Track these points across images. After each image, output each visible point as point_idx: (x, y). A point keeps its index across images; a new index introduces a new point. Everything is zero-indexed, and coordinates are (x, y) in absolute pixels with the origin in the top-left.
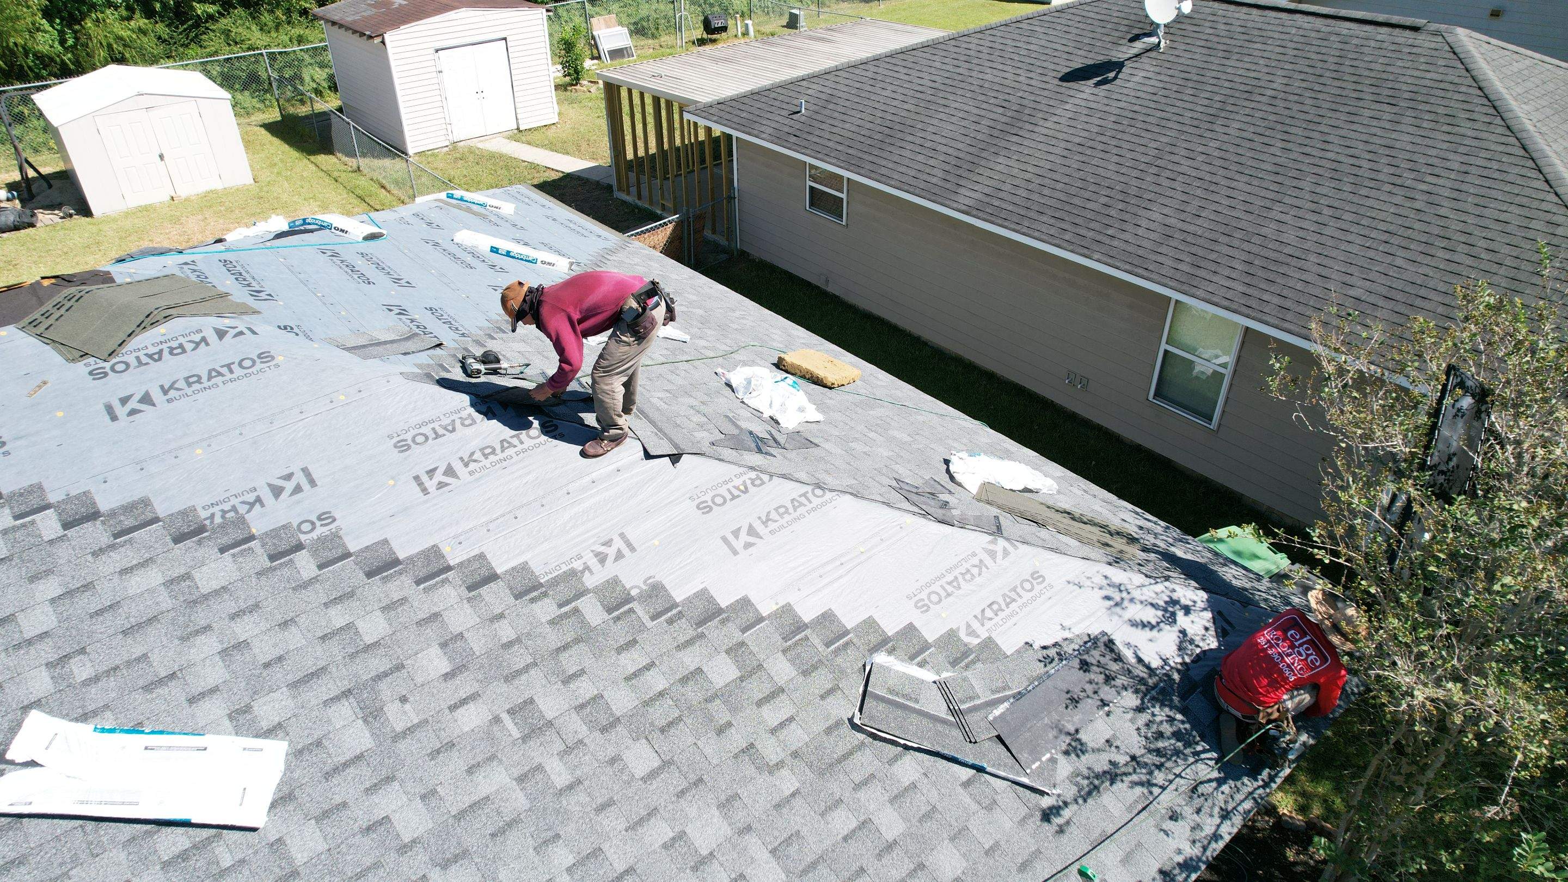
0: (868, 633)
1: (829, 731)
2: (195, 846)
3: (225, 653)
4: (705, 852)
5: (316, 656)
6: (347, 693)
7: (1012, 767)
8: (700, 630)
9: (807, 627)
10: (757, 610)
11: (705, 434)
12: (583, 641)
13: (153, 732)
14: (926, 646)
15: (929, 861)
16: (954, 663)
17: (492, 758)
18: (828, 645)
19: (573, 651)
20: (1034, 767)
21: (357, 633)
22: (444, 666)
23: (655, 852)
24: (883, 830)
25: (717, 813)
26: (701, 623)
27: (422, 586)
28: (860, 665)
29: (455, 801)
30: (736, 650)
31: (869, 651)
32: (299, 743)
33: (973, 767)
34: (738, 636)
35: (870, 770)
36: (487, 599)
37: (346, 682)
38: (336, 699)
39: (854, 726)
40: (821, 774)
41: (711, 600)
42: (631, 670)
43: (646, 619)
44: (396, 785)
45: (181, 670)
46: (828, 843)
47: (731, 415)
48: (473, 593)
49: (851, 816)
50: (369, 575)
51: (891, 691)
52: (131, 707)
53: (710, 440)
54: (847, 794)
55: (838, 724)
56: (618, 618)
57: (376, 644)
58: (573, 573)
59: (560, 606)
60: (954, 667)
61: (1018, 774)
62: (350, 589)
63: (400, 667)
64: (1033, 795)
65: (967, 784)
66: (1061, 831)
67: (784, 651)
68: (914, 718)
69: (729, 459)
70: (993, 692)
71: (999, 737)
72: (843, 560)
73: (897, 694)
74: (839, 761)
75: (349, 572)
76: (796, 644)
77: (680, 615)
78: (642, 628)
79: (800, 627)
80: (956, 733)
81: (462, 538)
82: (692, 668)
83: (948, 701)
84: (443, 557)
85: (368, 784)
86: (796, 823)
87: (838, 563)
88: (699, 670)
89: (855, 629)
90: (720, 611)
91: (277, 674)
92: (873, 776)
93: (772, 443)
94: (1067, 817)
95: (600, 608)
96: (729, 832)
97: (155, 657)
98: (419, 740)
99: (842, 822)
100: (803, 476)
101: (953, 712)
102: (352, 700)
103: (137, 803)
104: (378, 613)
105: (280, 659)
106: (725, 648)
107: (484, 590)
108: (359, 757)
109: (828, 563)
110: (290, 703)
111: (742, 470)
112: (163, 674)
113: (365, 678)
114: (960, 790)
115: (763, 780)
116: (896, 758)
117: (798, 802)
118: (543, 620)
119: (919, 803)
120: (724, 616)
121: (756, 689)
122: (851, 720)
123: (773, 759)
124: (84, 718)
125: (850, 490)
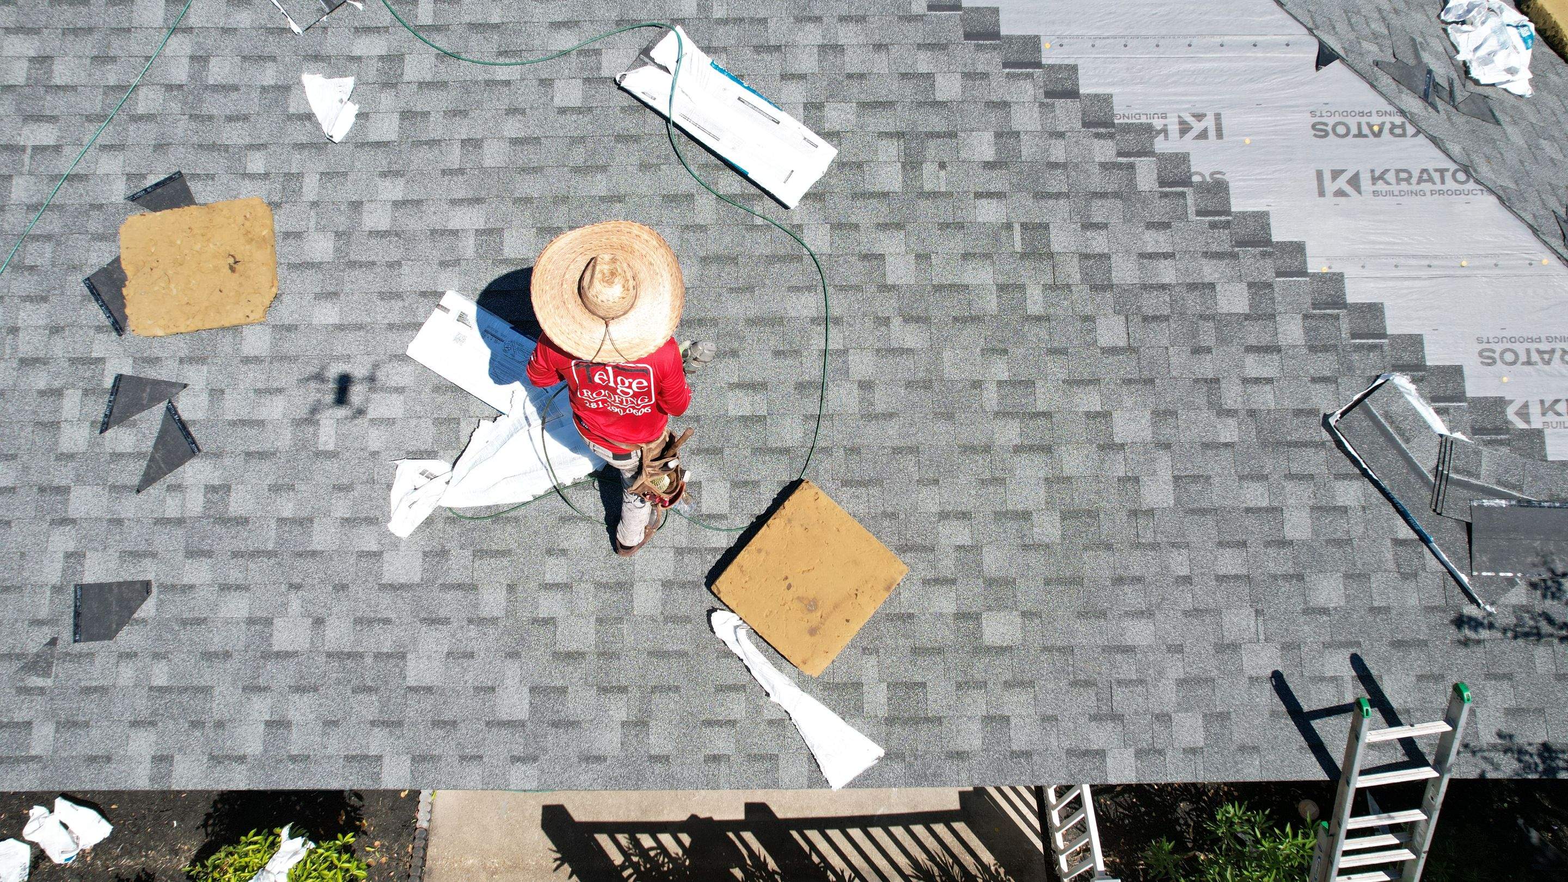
0: (1405, 350)
1: (1298, 413)
2: (742, 195)
3: (823, 48)
4: (1117, 440)
5: (891, 89)
6: (900, 135)
7: (1460, 559)
8: (1236, 249)
9: (1346, 308)
10: (1305, 262)
11: (1374, 48)
12: (1121, 199)
13: (748, 88)
14: (1461, 397)
15: (1312, 578)
16: (1476, 431)
17: (987, 256)
18: (1354, 336)
19: (1108, 203)
20: (1484, 574)
21: (933, 85)
22: (989, 154)
23: (1076, 413)
24: (1287, 528)
25: (1148, 416)
26: (1242, 243)
27: (1007, 70)
28: (1374, 374)
29: (941, 274)
30: (1259, 288)
31: (1393, 366)
32: (845, 156)
33: (1418, 532)
34: (1269, 275)
35: (1312, 470)
36: (1058, 112)
37: (904, 125)
38: (889, 135)
39: (1325, 423)
40: (1264, 444)
41: (1266, 227)
42: (1150, 250)
43: (1191, 210)
44: (902, 234)
45: (786, 46)
46: (1228, 503)
47: (1419, 39)
48: (1048, 100)
49: (1266, 495)
50: (968, 36)
51: (1387, 415)
52: (741, 59)
53: (1376, 58)
54: (1276, 477)
55: (1312, 412)
56: (1165, 195)
57: (943, 104)
58: (1149, 129)
59: (1120, 154)
60: (1474, 434)
61: (1461, 570)
62: (945, 41)
63: (952, 135)
64: (1462, 596)
65: (1398, 542)
66: (1465, 643)
67: (1306, 317)
68: (1391, 454)
69: (1384, 90)
70: (1499, 483)
71: (1469, 527)
72: (1435, 263)
73: (1392, 423)
74: (1290, 444)
75: (951, 23)
76: (1323, 316)
77: (1227, 225)
78: (1184, 217)
79: (1338, 302)
80: (1426, 495)
81: (1065, 41)
82: (1206, 280)
83: (1441, 460)
84: (1040, 51)
85: (881, 220)
86: (1213, 469)
87: (1427, 262)
88: (1212, 286)
89: (1394, 338)
90: (1268, 242)
91: (854, 88)
92: (1312, 477)
93: (1445, 95)
94: (1482, 637)
95: (1155, 176)
96: (1149, 439)
97: (772, 24)
98: (937, 208)
99: (1256, 495)
100: (1456, 149)
101: (1438, 473)
102: (901, 142)
103: (718, 139)
104: (959, 76)
105: (862, 76)
106: (1250, 279)
107: (1059, 103)
108: (885, 195)
109: (1414, 256)
110: (852, 118)
111: (1390, 108)
112: (772, 43)
113: (920, 129)
114: (1389, 543)
115: (1207, 415)
116: (1346, 477)
117: (1226, 454)
118: (1097, 160)
119: (1340, 528)
120: (1269, 249)
121: (1254, 334)
122: (1326, 417)
123: (1229, 404)
124: (707, 50)
125: (1501, 193)
